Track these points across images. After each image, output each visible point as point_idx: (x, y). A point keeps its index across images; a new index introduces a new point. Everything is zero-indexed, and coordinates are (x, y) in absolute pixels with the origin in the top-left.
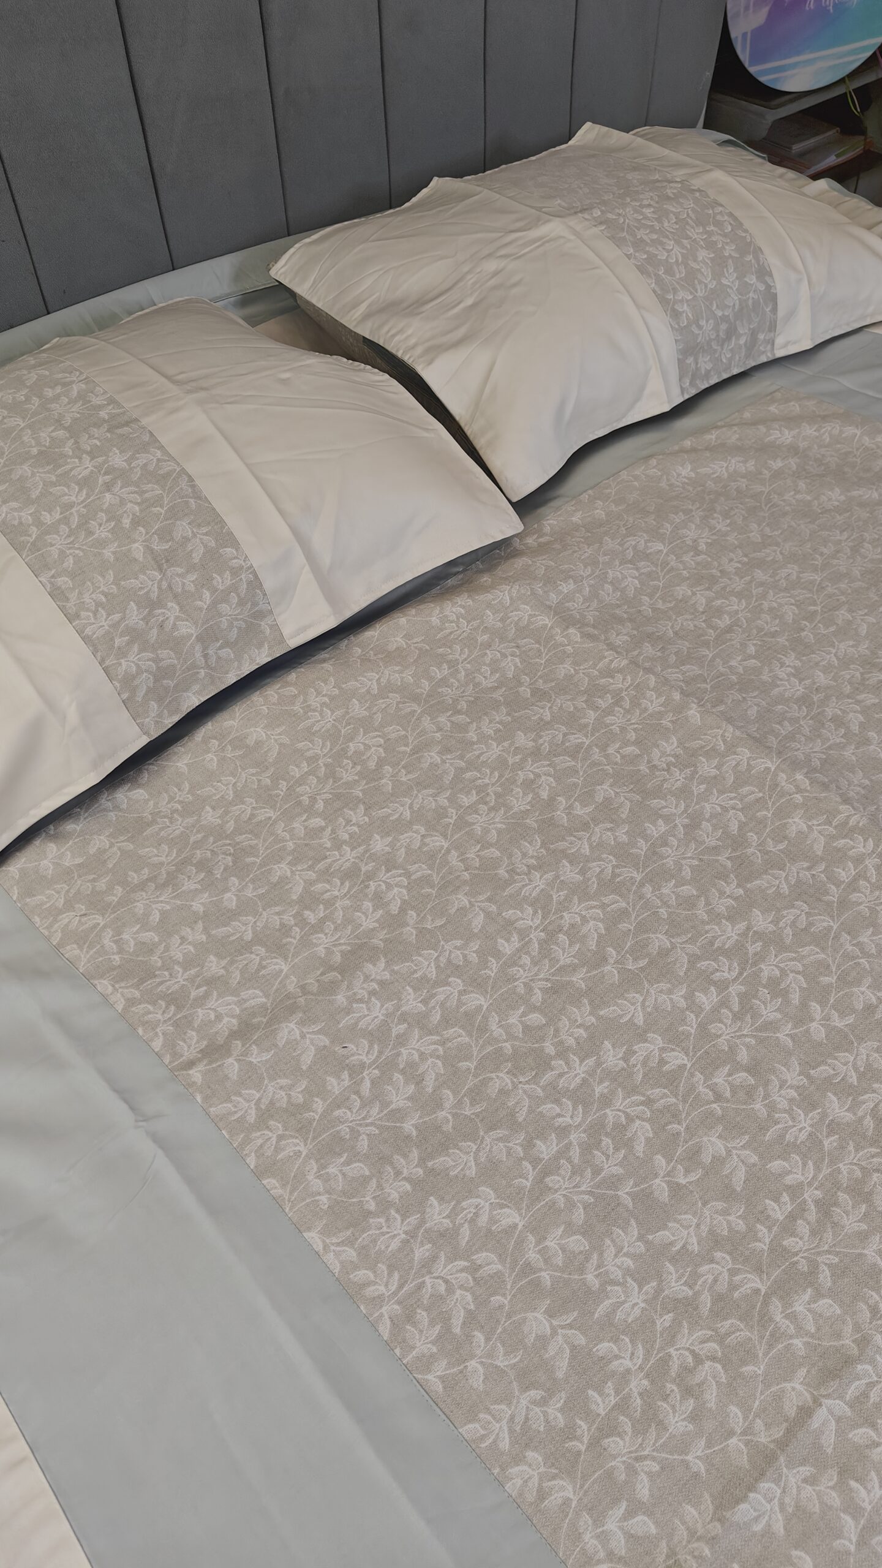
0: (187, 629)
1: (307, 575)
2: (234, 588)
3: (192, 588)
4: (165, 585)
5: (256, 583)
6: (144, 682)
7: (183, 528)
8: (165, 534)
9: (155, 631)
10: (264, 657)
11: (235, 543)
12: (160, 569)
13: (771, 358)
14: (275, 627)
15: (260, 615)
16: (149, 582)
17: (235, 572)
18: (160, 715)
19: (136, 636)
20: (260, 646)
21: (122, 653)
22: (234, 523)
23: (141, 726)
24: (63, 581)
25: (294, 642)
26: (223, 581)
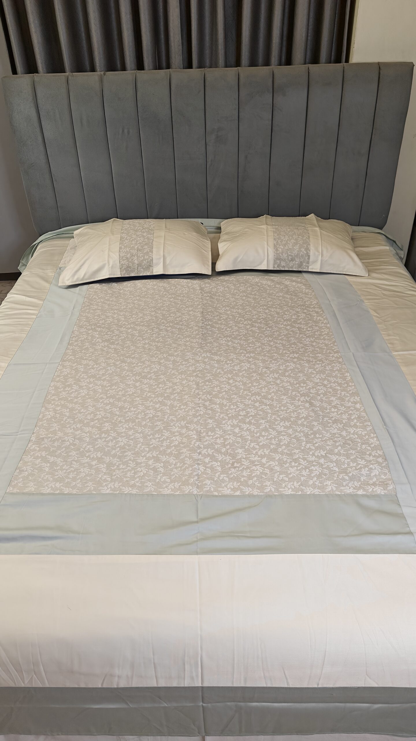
0: (136, 262)
1: (162, 263)
2: (147, 259)
3: (141, 256)
4: (137, 253)
5: (152, 260)
6: (125, 267)
7: (146, 247)
8: (142, 247)
9: (131, 260)
10: (148, 274)
11: (152, 252)
12: (137, 251)
13: (307, 270)
14: (152, 269)
15: (150, 266)
16: (134, 252)
17: (149, 257)
18: (125, 273)
19: (127, 258)
20: (149, 272)
21: (124, 260)
22: (154, 250)
23: (121, 273)
24: (123, 247)
25: (155, 274)
26: (146, 257)
